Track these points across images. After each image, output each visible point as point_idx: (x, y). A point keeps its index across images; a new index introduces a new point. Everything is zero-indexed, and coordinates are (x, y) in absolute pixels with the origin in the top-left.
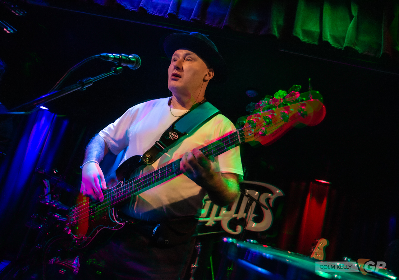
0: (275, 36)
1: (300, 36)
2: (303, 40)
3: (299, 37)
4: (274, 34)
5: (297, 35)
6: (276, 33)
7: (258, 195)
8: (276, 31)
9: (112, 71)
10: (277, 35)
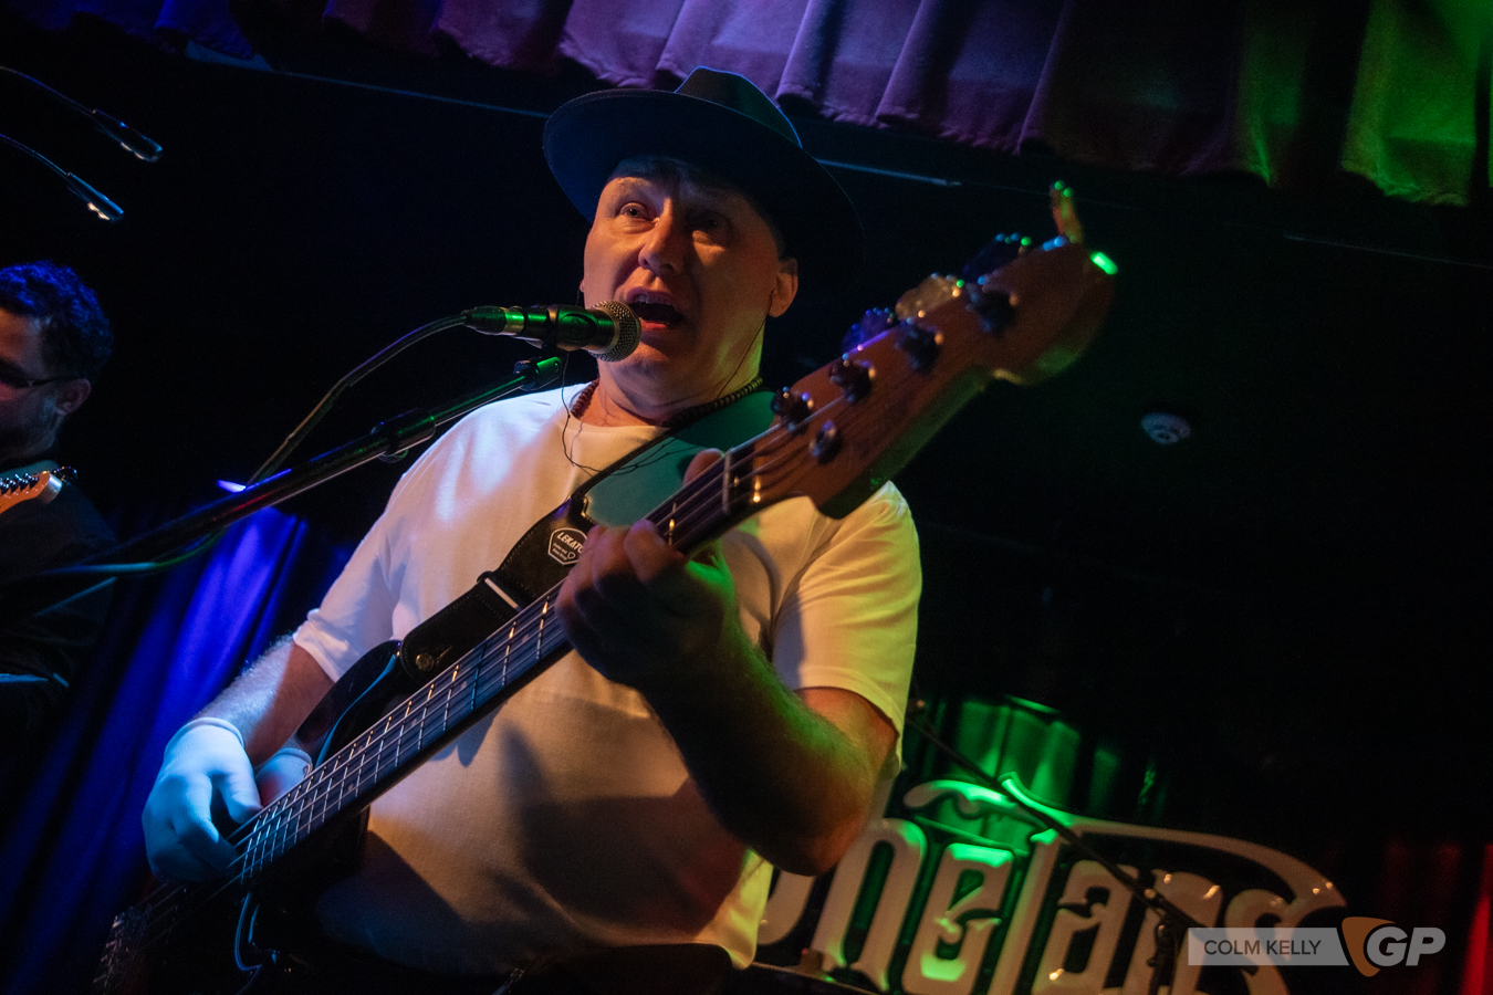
0: (1256, 179)
1: (1375, 170)
2: (1392, 187)
3: (1372, 176)
4: (1253, 168)
5: (1362, 170)
6: (1262, 165)
7: (1220, 897)
8: (1263, 156)
9: (519, 376)
10: (1266, 172)
